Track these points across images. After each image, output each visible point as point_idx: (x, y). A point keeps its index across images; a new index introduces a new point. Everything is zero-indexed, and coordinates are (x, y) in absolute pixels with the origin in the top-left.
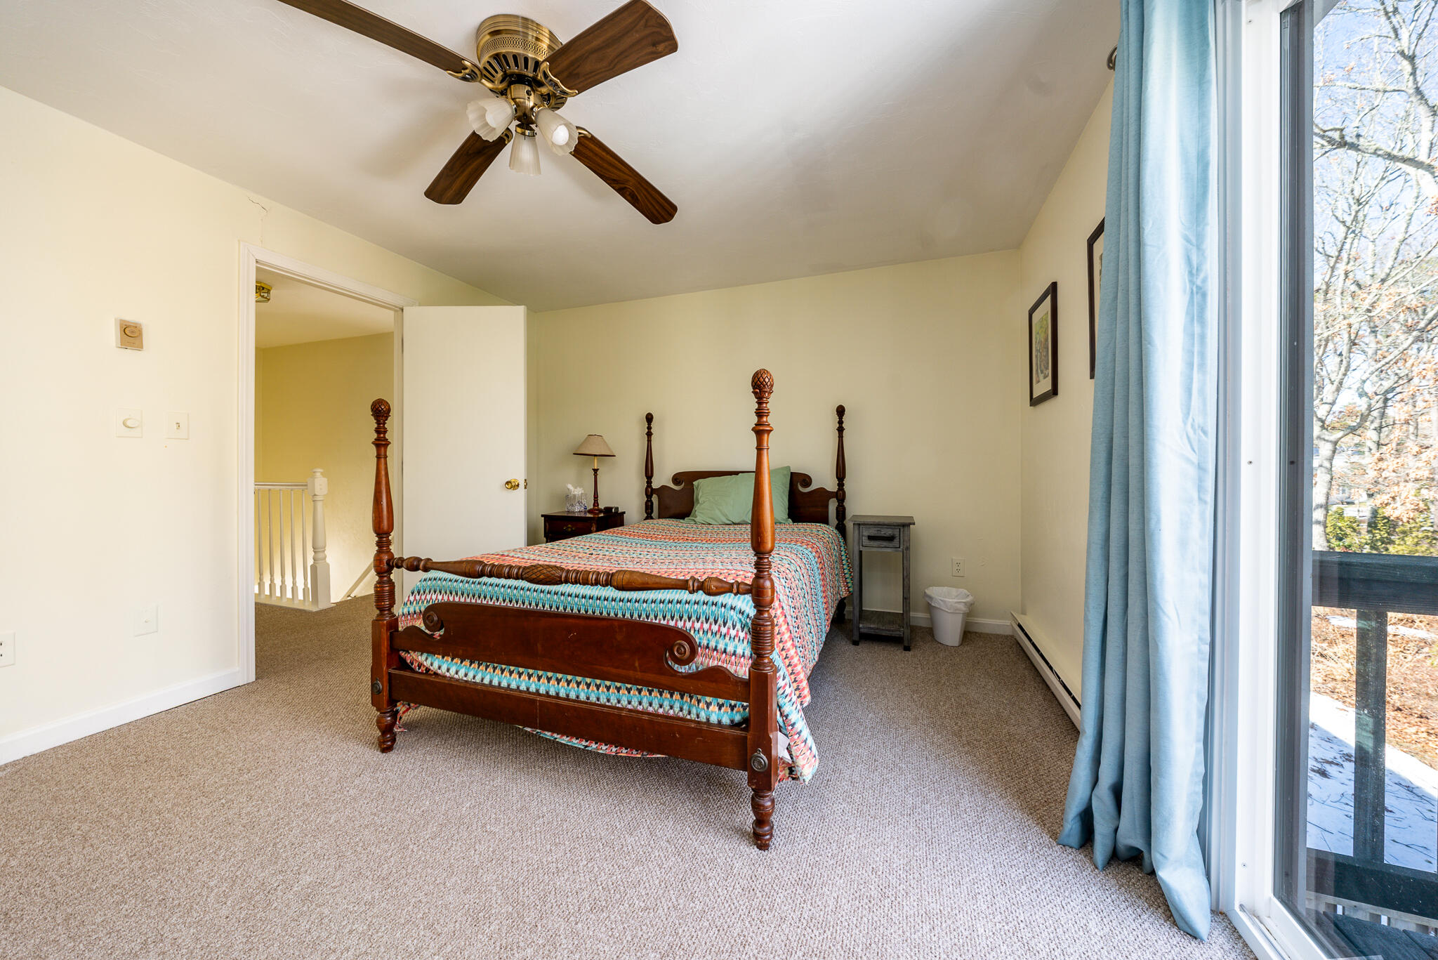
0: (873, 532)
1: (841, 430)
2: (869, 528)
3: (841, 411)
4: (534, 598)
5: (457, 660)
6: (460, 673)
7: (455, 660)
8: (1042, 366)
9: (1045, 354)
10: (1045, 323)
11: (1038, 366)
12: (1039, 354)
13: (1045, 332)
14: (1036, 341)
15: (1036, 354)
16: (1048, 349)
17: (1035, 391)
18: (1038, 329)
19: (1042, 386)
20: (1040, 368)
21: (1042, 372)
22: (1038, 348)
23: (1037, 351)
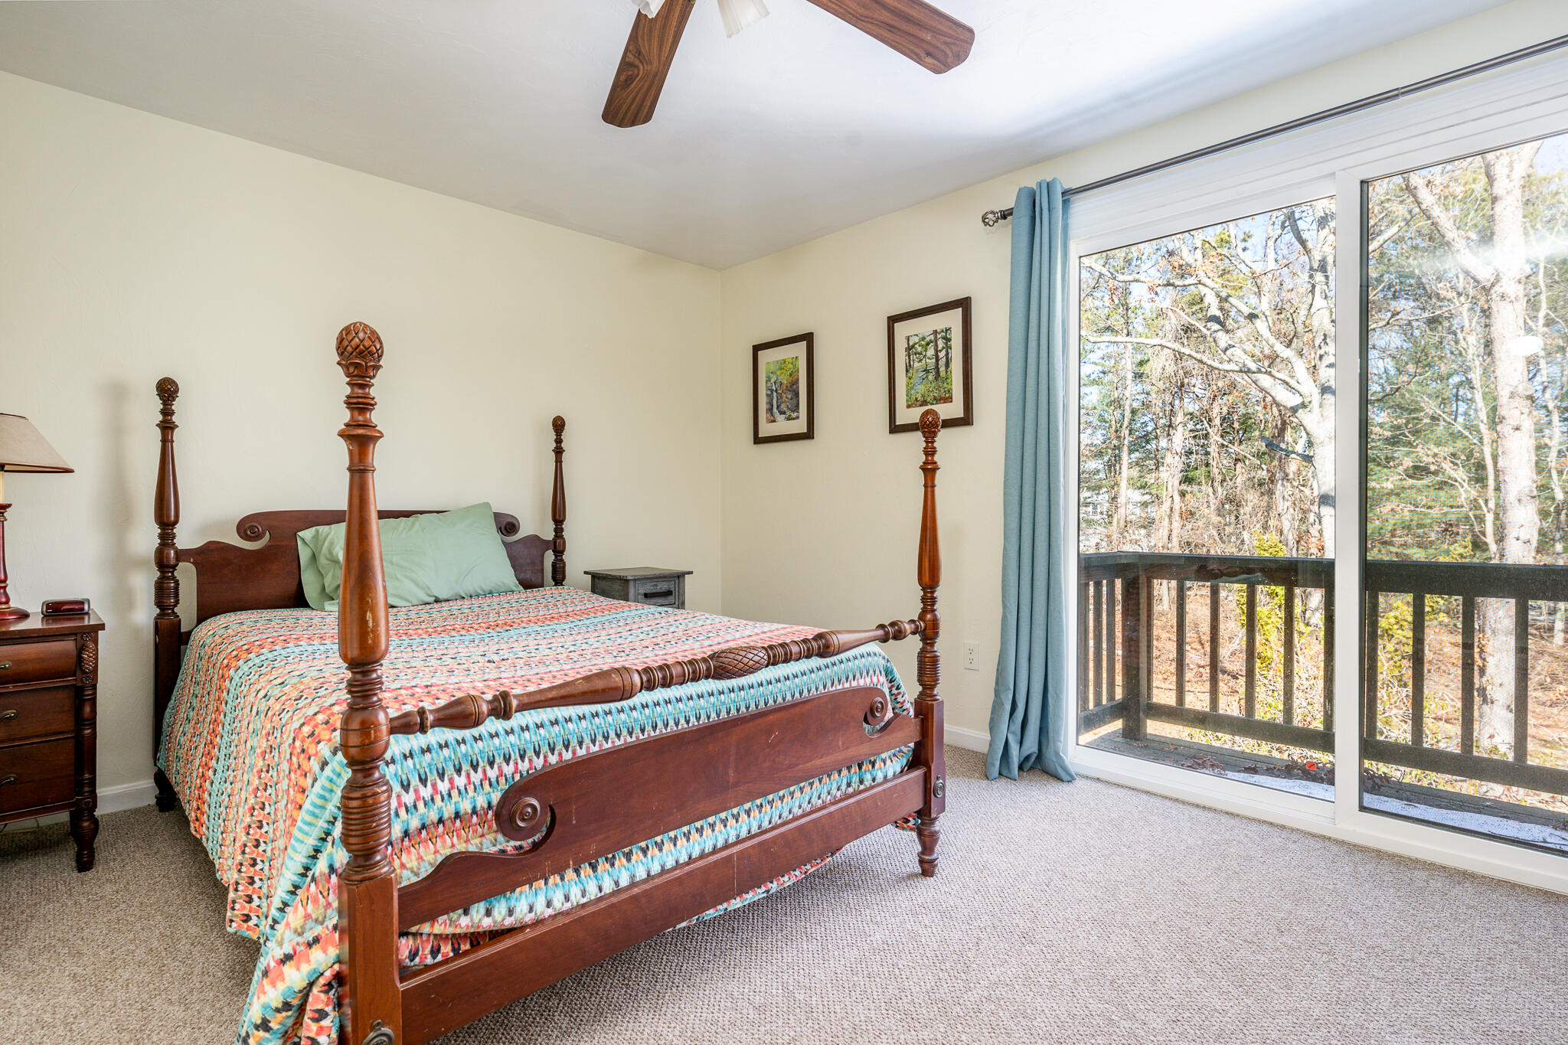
0: (649, 588)
1: (559, 452)
2: (645, 584)
3: (559, 425)
4: (670, 714)
5: (554, 879)
6: (572, 898)
7: (551, 881)
8: (783, 407)
9: (790, 396)
10: (790, 366)
11: (772, 406)
12: (775, 394)
13: (791, 375)
14: (768, 380)
15: (769, 392)
16: (798, 393)
17: (766, 430)
18: (773, 368)
19: (783, 427)
20: (778, 408)
21: (782, 413)
22: (774, 388)
23: (772, 390)
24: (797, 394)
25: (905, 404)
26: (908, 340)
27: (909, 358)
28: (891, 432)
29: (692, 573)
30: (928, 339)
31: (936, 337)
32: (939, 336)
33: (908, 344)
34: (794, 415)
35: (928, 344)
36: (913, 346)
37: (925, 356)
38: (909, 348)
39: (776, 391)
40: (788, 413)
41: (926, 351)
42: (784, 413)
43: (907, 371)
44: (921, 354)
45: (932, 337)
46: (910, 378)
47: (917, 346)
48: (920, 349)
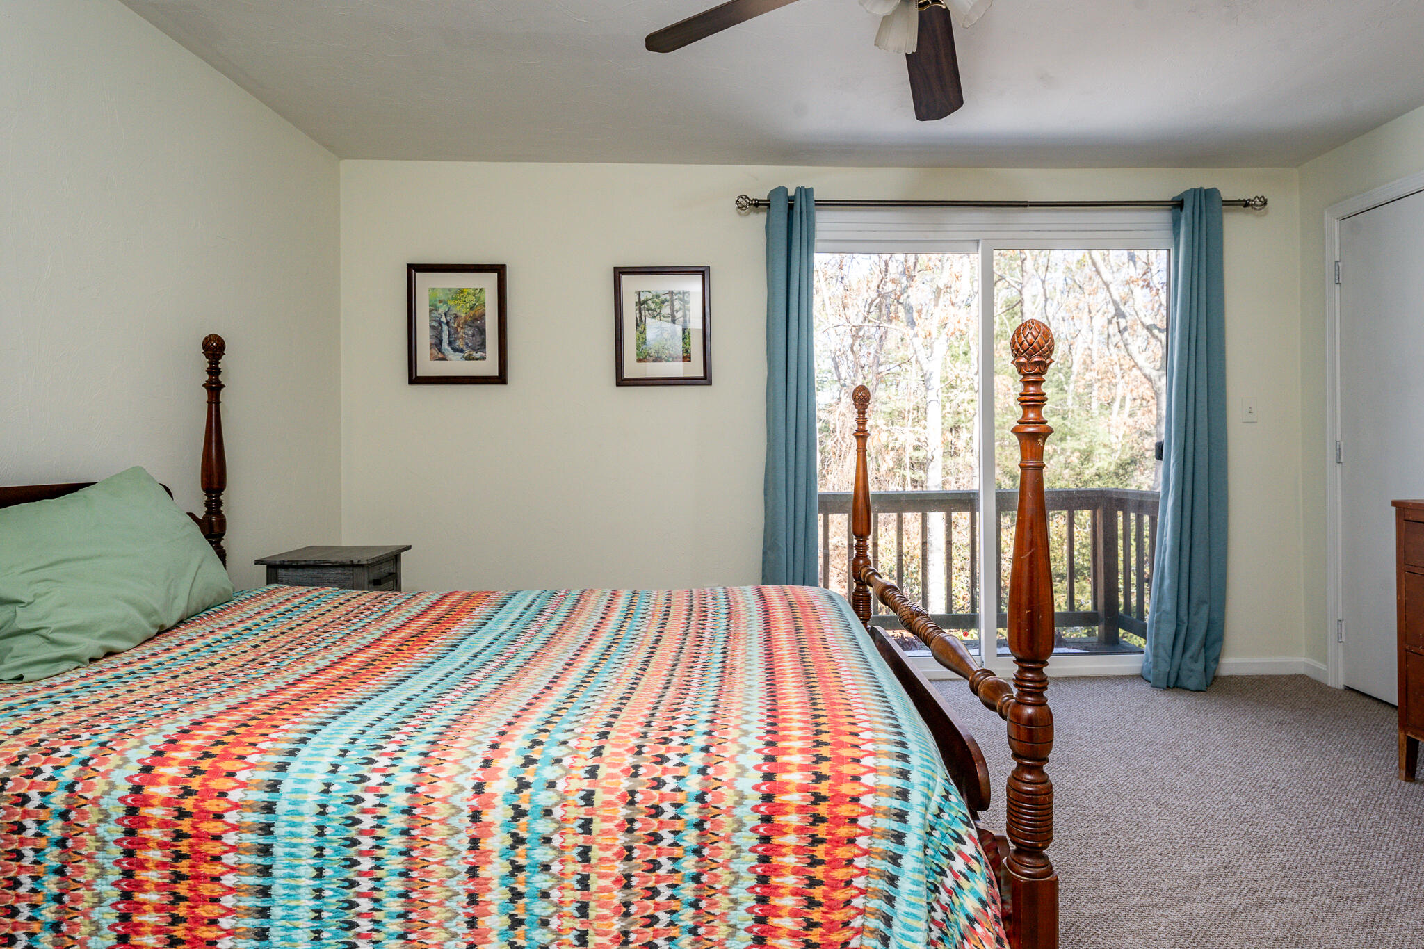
0: (375, 574)
2: (374, 567)
8: (460, 344)
9: (470, 333)
10: (470, 297)
11: (441, 341)
12: (445, 328)
13: (472, 308)
14: (434, 308)
15: (435, 324)
16: (484, 330)
17: (427, 366)
18: (441, 296)
19: (456, 365)
20: (450, 343)
21: (456, 350)
22: (444, 319)
23: (440, 323)
24: (482, 331)
25: (635, 358)
26: (639, 295)
27: (640, 313)
28: (618, 385)
29: (409, 548)
30: (663, 298)
31: (672, 297)
32: (675, 297)
33: (639, 299)
34: (479, 354)
35: (663, 302)
36: (645, 302)
37: (659, 313)
38: (640, 304)
39: (448, 323)
40: (467, 352)
41: (660, 308)
42: (462, 351)
43: (637, 325)
44: (654, 310)
45: (668, 297)
46: (641, 333)
47: (650, 302)
48: (653, 306)
